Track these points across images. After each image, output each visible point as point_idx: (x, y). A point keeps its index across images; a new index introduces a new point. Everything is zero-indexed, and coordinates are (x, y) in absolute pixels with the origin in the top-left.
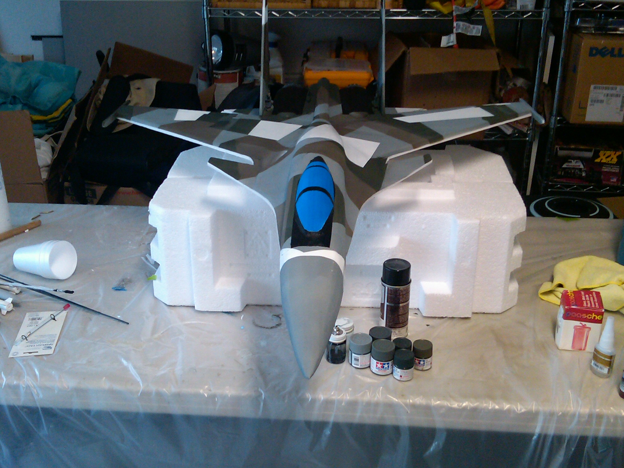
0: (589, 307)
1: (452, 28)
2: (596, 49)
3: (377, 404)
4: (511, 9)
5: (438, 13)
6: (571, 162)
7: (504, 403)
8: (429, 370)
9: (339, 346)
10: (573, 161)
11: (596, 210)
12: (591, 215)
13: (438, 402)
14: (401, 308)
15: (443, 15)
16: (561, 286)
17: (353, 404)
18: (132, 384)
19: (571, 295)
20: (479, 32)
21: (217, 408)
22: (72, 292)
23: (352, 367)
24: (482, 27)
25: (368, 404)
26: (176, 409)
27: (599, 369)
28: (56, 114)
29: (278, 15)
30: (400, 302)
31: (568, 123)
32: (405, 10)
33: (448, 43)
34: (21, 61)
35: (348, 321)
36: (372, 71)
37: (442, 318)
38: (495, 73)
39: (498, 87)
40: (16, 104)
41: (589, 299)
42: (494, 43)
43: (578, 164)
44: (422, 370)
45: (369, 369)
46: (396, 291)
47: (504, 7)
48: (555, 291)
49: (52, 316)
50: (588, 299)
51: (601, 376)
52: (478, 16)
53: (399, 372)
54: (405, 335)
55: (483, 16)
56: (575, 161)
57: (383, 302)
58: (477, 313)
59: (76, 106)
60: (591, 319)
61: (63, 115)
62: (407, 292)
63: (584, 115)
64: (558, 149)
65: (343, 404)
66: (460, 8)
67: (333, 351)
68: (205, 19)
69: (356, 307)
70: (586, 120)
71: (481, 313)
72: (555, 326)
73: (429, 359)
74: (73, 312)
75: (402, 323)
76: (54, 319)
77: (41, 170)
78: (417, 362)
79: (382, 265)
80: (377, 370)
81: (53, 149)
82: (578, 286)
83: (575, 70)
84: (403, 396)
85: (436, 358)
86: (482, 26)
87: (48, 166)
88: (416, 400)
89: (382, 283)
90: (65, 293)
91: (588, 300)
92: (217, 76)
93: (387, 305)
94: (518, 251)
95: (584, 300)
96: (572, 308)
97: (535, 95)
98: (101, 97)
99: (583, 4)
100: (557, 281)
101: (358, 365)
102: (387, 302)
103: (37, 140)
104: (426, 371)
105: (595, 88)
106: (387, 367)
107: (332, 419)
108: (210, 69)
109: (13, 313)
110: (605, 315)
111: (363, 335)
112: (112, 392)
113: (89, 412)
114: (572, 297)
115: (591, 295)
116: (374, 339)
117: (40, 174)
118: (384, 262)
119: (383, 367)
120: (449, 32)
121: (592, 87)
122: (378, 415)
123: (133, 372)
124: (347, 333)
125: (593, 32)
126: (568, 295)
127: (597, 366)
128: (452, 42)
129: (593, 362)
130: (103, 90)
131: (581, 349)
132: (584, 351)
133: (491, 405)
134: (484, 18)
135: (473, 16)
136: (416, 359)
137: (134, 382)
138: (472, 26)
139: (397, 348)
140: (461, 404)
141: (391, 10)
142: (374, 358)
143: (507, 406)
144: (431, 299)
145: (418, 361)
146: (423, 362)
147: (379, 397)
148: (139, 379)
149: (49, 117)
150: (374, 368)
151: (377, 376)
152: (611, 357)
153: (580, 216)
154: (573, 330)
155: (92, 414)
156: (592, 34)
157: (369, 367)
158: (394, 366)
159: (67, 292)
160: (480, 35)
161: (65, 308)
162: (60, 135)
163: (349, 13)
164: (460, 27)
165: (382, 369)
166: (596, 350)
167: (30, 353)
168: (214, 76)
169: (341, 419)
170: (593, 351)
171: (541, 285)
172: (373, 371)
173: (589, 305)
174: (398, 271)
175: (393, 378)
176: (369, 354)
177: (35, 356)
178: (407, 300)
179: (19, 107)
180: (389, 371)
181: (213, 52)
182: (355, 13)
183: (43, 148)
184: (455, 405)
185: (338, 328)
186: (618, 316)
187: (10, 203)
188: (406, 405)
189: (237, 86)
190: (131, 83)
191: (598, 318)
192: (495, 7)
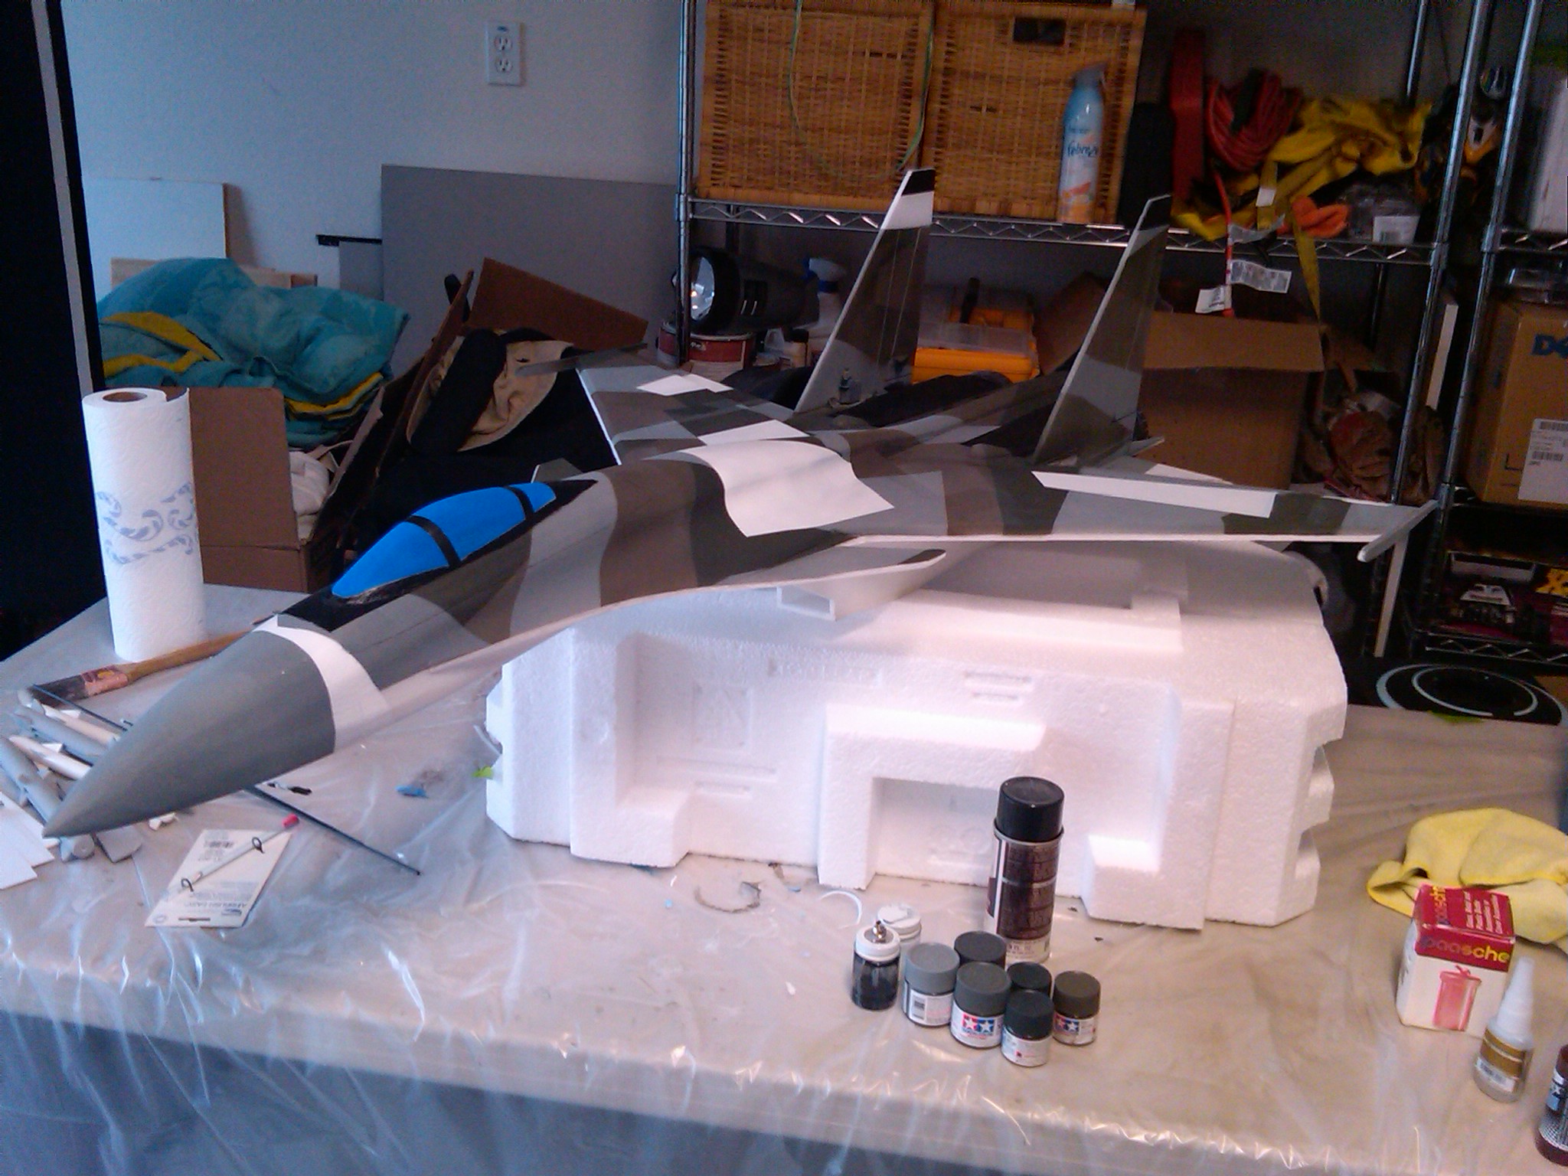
0: (1479, 930)
1: (1225, 271)
2: (1551, 339)
3: (955, 1116)
4: (1358, 239)
5: (1192, 237)
6: (1481, 589)
7: (1257, 1144)
8: (1090, 1046)
9: (882, 969)
10: (1485, 586)
11: (1531, 701)
12: (1517, 714)
13: (1101, 1126)
14: (1036, 895)
15: (1206, 244)
16: (1421, 873)
17: (899, 1110)
18: (402, 1014)
19: (1440, 898)
20: (1285, 287)
21: (588, 1085)
22: (306, 792)
23: (908, 1021)
24: (1292, 274)
25: (935, 1113)
26: (492, 1079)
27: (1493, 1081)
28: (345, 404)
29: (838, 223)
30: (1035, 879)
31: (1478, 501)
32: (1120, 228)
33: (1213, 305)
34: (289, 287)
35: (908, 913)
36: (1036, 357)
37: (1134, 925)
38: (1315, 376)
39: (1321, 408)
40: (262, 376)
41: (1480, 912)
42: (1318, 312)
43: (1496, 595)
44: (1072, 1045)
45: (948, 1030)
46: (1027, 852)
47: (1344, 234)
48: (1408, 885)
49: (256, 842)
50: (1478, 910)
51: (1496, 1096)
52: (1286, 249)
53: (1014, 1044)
54: (1042, 955)
55: (1296, 251)
56: (1492, 587)
57: (994, 876)
58: (1216, 921)
59: (386, 389)
60: (1484, 958)
61: (360, 405)
62: (1052, 858)
63: (1516, 485)
64: (1453, 559)
65: (876, 1108)
66: (1244, 230)
67: (866, 980)
68: (680, 222)
69: (937, 882)
70: (1520, 497)
71: (1226, 922)
72: (1397, 969)
73: (1090, 1021)
74: (305, 834)
75: (1036, 929)
76: (259, 848)
77: (300, 520)
78: (1061, 1023)
79: (998, 789)
80: (965, 1034)
81: (331, 475)
82: (1464, 878)
83: (1500, 380)
84: (1018, 1101)
85: (1107, 1022)
86: (1290, 273)
87: (315, 513)
88: (1048, 1115)
89: (995, 832)
90: (291, 793)
91: (1479, 914)
92: (698, 346)
93: (1003, 884)
94: (1324, 785)
95: (1469, 914)
96: (1440, 929)
97: (1404, 432)
98: (443, 373)
99: (1525, 238)
100: (1413, 862)
101: (922, 1018)
102: (1004, 876)
103: (297, 457)
104: (1080, 1048)
105: (1543, 426)
106: (988, 1029)
107: (847, 1141)
108: (683, 328)
109: (173, 826)
110: (1519, 949)
111: (939, 948)
112: (357, 1027)
113: (301, 1066)
114: (1441, 902)
115: (1486, 902)
116: (963, 960)
117: (296, 529)
118: (1004, 784)
119: (979, 1029)
120: (1215, 280)
121: (1537, 422)
122: (956, 1142)
123: (410, 985)
124: (902, 941)
125: (1546, 301)
126: (1433, 897)
127: (1490, 1073)
128: (1221, 303)
129: (1480, 1061)
130: (449, 358)
131: (1455, 1029)
132: (1462, 1033)
133: (1225, 1145)
134: (1298, 254)
135: (1272, 249)
136: (1058, 1017)
137: (410, 1010)
138: (1269, 271)
139: (1015, 987)
140: (1153, 1135)
141: (1089, 226)
142: (959, 1007)
143: (1262, 1151)
144: (1109, 878)
145: (1064, 1023)
146: (1076, 1026)
147: (961, 1099)
148: (419, 1002)
149: (330, 408)
150: (958, 1029)
151: (964, 1048)
152: (1523, 1055)
153: (1490, 714)
154: (1440, 981)
155: (309, 1072)
156: (1542, 304)
157: (949, 1024)
158: (1005, 1030)
159: (296, 790)
160: (1285, 292)
161: (289, 825)
162: (346, 448)
163: (993, 226)
164: (1241, 270)
165: (978, 1033)
166: (1488, 1034)
167: (192, 920)
168: (693, 344)
169: (869, 1142)
170: (1481, 1034)
171: (1375, 868)
172: (956, 1037)
173: (1479, 926)
174: (1033, 806)
175: (999, 1056)
176: (951, 994)
177: (202, 928)
178: (1050, 874)
179: (268, 381)
180: (993, 1039)
181: (694, 294)
182: (1009, 228)
183: (310, 473)
184: (1140, 1138)
185: (883, 928)
186: (1552, 958)
187: (207, 585)
188: (1024, 1123)
189: (741, 368)
190: (509, 347)
191: (1500, 957)
192: (1324, 234)
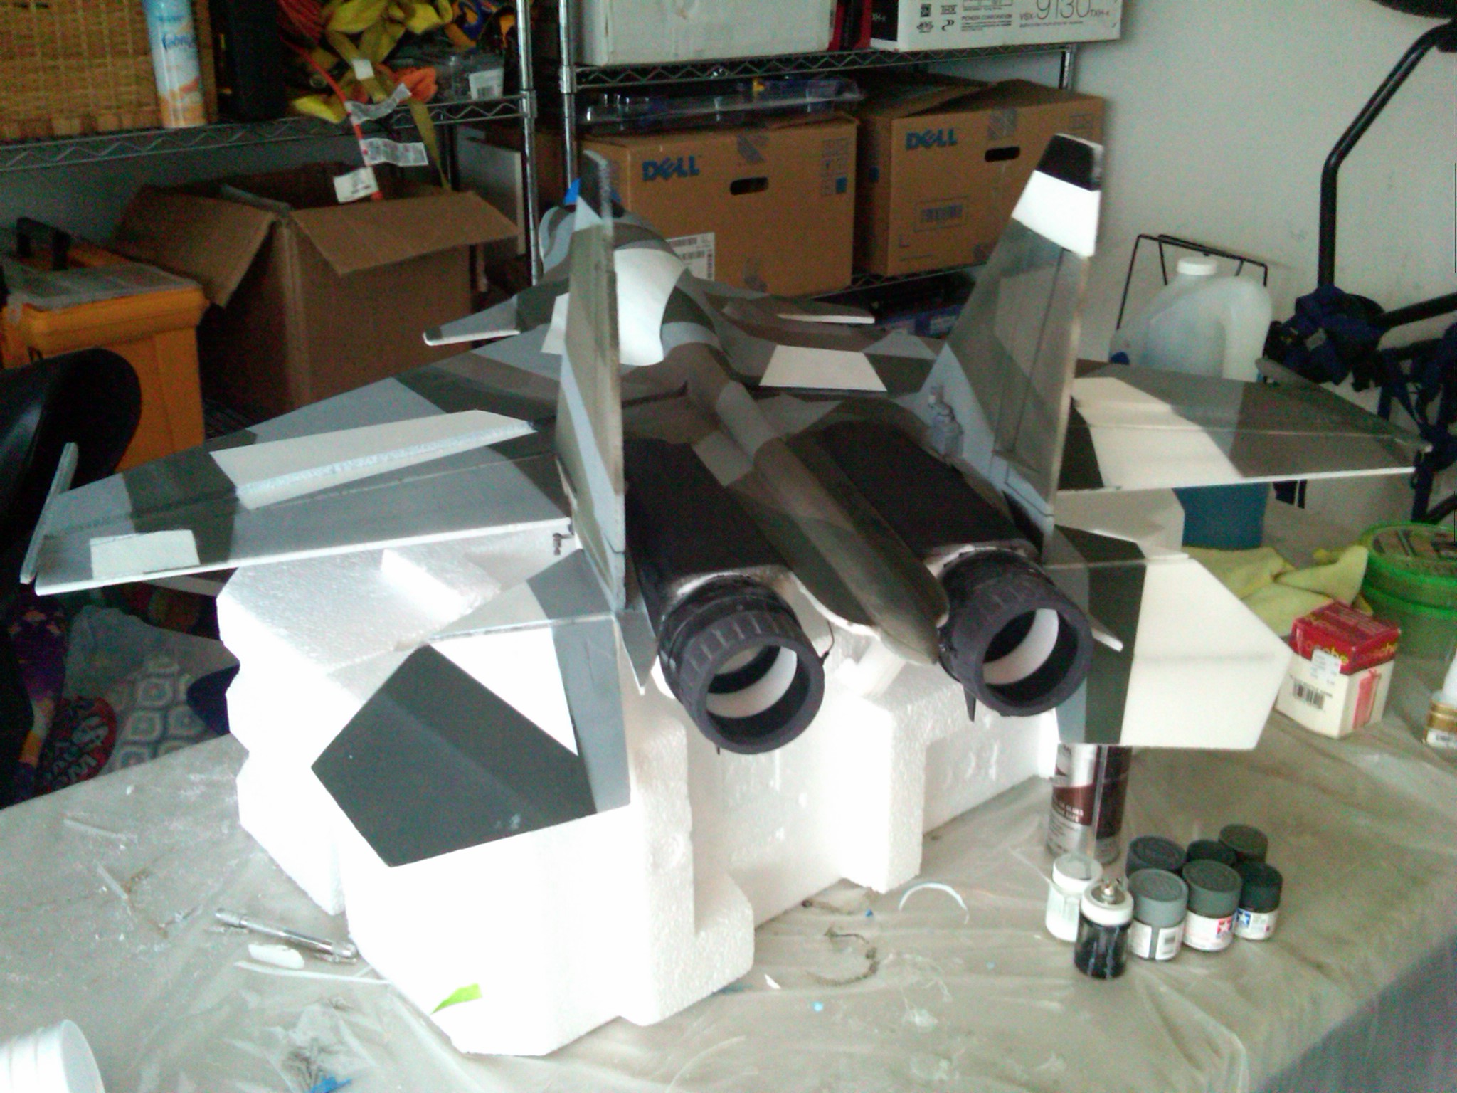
1: (359, 153)
2: (653, 164)
4: (458, 99)
20: (423, 158)
23: (1159, 963)
24: (424, 146)
33: (356, 191)
53: (1263, 922)
66: (363, 108)
86: (421, 144)
93: (1104, 786)
99: (595, 75)
101: (1172, 952)
128: (366, 188)
129: (1432, 734)
138: (400, 146)
150: (1209, 941)
160: (427, 163)
164: (374, 150)
166: (1436, 706)
172: (1206, 949)
191: (1393, 648)
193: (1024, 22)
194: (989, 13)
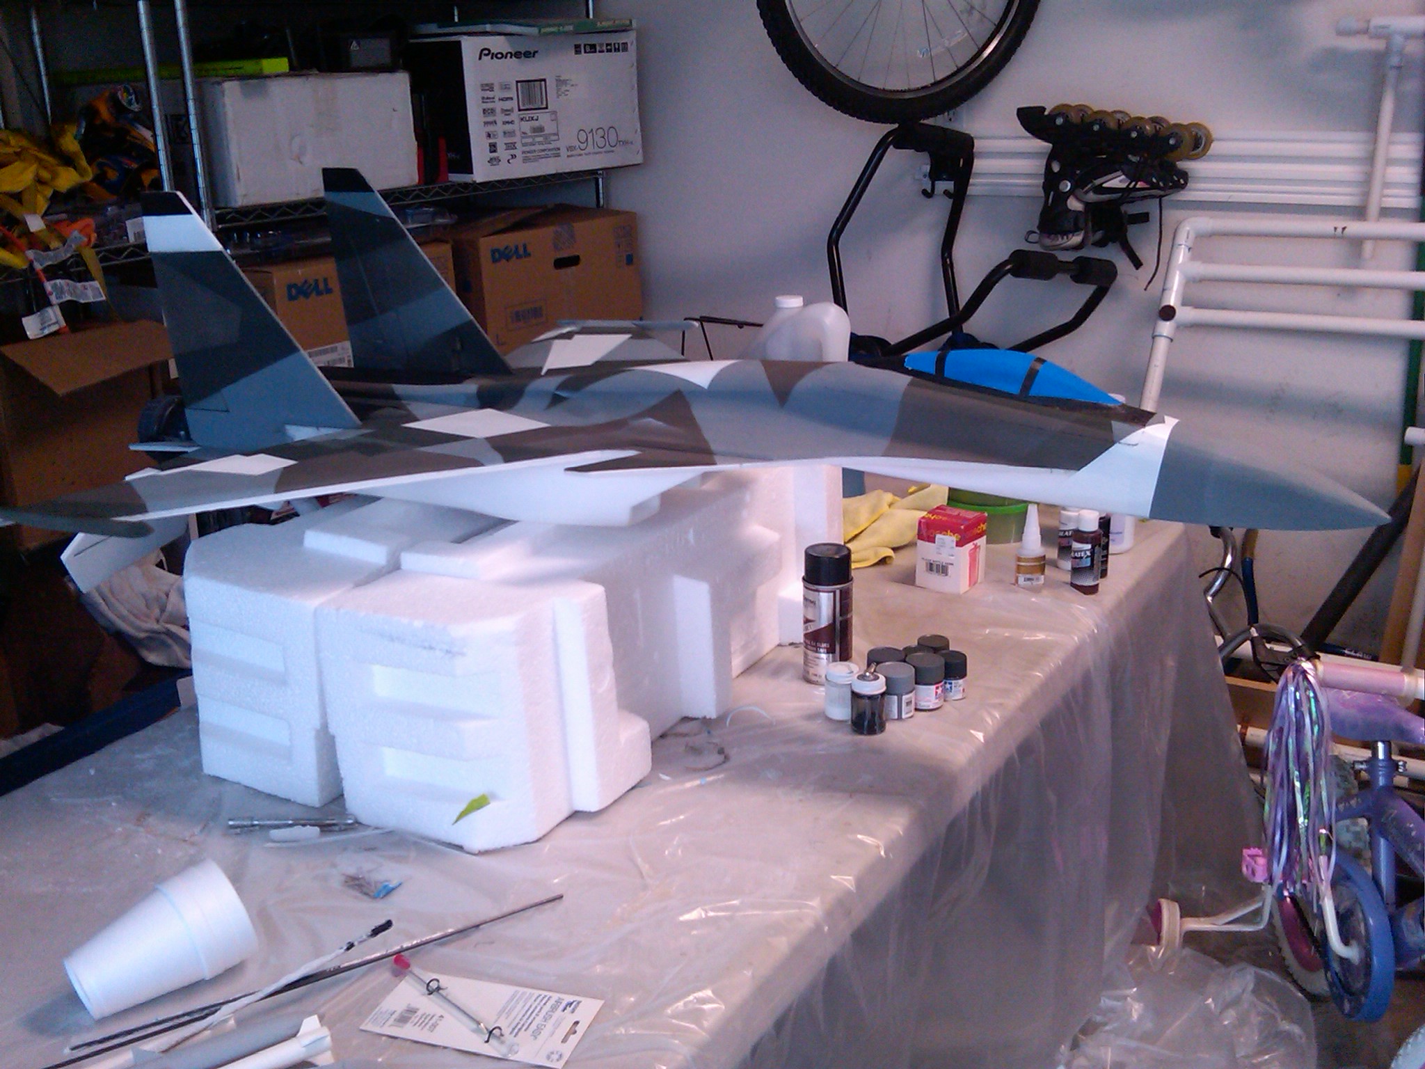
1: (46, 294)
2: (295, 286)
4: (118, 243)
20: (101, 294)
24: (99, 284)
33: (43, 329)
51: (1039, 588)
53: (960, 685)
66: (43, 254)
86: (96, 282)
99: (231, 215)
101: (911, 711)
128: (57, 322)
131: (975, 583)
132: (978, 583)
138: (79, 285)
159: (376, 931)
160: (105, 299)
164: (60, 290)
166: (1023, 558)
191: (984, 527)
193: (569, 153)
194: (542, 147)
